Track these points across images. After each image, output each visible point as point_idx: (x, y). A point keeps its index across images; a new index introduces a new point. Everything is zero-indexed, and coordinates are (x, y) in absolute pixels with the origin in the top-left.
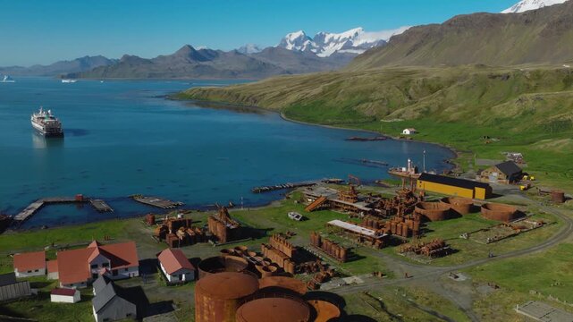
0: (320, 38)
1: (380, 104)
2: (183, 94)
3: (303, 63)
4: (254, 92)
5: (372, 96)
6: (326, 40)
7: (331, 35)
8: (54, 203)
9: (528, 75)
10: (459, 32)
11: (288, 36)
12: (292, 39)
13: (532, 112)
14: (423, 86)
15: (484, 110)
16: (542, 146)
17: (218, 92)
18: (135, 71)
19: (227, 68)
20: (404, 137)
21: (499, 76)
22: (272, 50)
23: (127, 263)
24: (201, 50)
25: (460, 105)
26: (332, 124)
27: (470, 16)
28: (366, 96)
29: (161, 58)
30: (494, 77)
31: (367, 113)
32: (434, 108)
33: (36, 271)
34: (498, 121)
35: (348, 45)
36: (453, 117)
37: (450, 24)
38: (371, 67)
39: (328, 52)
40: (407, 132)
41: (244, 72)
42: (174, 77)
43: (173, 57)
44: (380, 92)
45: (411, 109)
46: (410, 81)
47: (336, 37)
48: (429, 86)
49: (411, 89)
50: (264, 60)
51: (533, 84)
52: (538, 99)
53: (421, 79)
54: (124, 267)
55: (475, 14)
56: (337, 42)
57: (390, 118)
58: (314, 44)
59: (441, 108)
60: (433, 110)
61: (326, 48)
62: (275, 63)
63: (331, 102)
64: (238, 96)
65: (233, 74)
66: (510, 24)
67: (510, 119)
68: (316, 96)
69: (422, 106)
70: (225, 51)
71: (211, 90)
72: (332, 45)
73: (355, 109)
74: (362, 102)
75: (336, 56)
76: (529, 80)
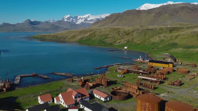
0: (76, 17)
1: (112, 39)
2: (34, 37)
3: (71, 26)
4: (63, 36)
5: (108, 36)
6: (78, 18)
7: (80, 16)
8: (24, 77)
9: (158, 29)
10: (128, 15)
11: (65, 17)
12: (66, 18)
13: (164, 40)
14: (124, 33)
15: (147, 40)
16: (173, 51)
17: (49, 36)
18: (8, 29)
19: (44, 27)
20: (126, 49)
21: (149, 29)
22: (60, 21)
23: (85, 96)
24: (34, 21)
25: (139, 39)
26: (98, 46)
27: (131, 10)
28: (106, 36)
29: (18, 24)
30: (148, 30)
31: (108, 42)
32: (130, 40)
33: (50, 101)
34: (153, 44)
35: (86, 20)
36: (138, 42)
37: (125, 13)
38: (99, 27)
39: (79, 22)
40: (126, 48)
41: (50, 29)
42: (24, 31)
43: (23, 23)
44: (111, 35)
45: (123, 40)
46: (119, 31)
47: (82, 17)
48: (126, 33)
49: (120, 34)
50: (57, 25)
51: (160, 32)
52: (165, 36)
53: (123, 30)
54: (85, 97)
55: (133, 10)
56: (82, 19)
57: (116, 43)
58: (74, 20)
59: (132, 40)
60: (130, 41)
61: (78, 21)
62: (61, 26)
63: (94, 38)
64: (57, 37)
65: (46, 30)
66: (143, 13)
67: (157, 43)
68: (87, 37)
69: (126, 39)
70: (43, 22)
71: (45, 35)
72: (80, 20)
73: (104, 40)
74: (105, 38)
75: (82, 24)
76: (159, 30)
